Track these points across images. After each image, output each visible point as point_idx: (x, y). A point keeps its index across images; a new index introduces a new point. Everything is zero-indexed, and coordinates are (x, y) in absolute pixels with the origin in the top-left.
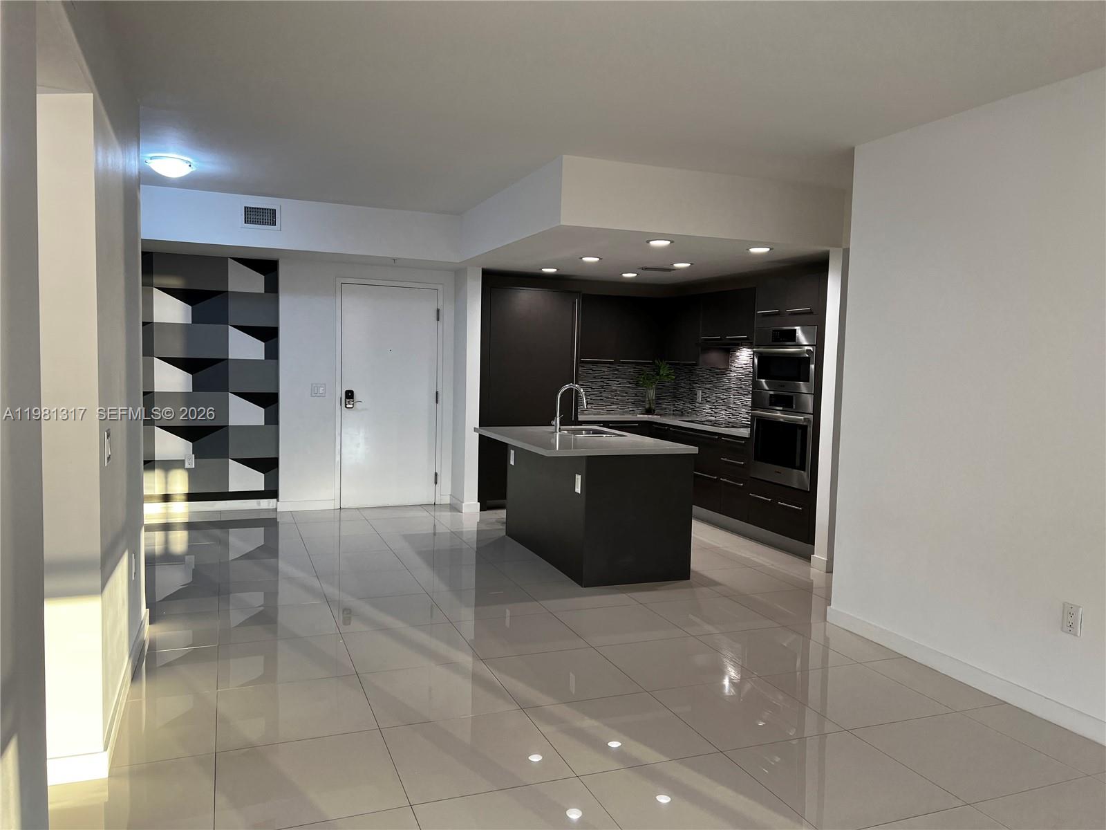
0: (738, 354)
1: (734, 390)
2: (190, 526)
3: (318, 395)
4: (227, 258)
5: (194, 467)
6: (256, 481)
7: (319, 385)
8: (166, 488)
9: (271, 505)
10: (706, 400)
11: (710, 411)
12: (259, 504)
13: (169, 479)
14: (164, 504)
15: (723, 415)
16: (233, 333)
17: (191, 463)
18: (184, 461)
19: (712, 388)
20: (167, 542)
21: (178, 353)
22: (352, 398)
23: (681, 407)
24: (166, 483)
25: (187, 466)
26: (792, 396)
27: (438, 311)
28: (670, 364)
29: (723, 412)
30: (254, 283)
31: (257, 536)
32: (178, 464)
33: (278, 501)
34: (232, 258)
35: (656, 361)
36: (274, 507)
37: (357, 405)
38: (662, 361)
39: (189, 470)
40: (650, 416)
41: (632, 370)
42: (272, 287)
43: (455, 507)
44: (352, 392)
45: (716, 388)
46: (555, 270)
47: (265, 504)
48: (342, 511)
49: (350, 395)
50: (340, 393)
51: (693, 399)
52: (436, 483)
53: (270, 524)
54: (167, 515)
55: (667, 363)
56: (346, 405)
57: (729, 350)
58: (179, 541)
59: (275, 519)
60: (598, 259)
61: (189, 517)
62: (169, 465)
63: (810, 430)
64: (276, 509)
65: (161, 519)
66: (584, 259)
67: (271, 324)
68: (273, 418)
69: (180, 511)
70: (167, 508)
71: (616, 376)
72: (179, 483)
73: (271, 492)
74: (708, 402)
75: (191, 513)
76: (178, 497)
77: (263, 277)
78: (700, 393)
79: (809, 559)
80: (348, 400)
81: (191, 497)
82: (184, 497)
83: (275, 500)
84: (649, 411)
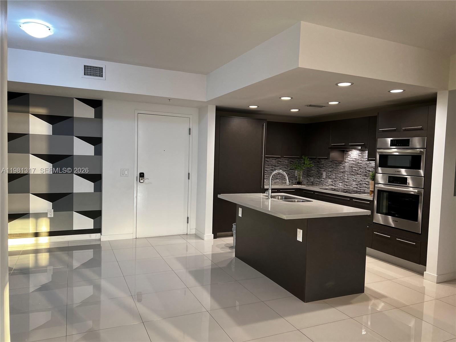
0: (349, 153)
1: (347, 172)
2: (50, 250)
3: (124, 175)
4: (73, 98)
5: (53, 216)
6: (89, 223)
7: (125, 170)
8: (36, 229)
9: (97, 237)
10: (328, 177)
11: (331, 183)
12: (90, 237)
13: (38, 224)
14: (35, 238)
15: (340, 185)
16: (76, 141)
17: (51, 214)
18: (47, 213)
19: (332, 171)
20: (36, 260)
21: (44, 152)
22: (144, 177)
23: (312, 181)
24: (37, 226)
25: (49, 216)
26: (407, 178)
27: (190, 129)
28: (310, 158)
29: (340, 184)
30: (89, 112)
31: (89, 254)
32: (44, 215)
33: (101, 235)
34: (76, 98)
35: (303, 157)
36: (99, 238)
37: (146, 181)
38: (305, 157)
39: (50, 218)
40: (300, 186)
41: (286, 161)
42: (99, 115)
43: (198, 236)
44: (143, 173)
45: (335, 171)
46: (257, 107)
47: (94, 236)
48: (137, 239)
49: (142, 175)
50: (137, 174)
51: (320, 176)
52: (188, 223)
53: (97, 247)
54: (37, 244)
55: (308, 158)
56: (140, 180)
57: (344, 150)
58: (44, 258)
59: (100, 245)
60: (290, 98)
61: (50, 245)
62: (38, 216)
63: (421, 199)
64: (100, 239)
65: (34, 246)
66: (282, 98)
67: (98, 136)
68: (98, 188)
69: (45, 241)
70: (37, 240)
71: (279, 164)
72: (44, 226)
73: (97, 230)
74: (330, 178)
75: (51, 243)
76: (43, 234)
77: (94, 109)
78: (324, 174)
79: (422, 274)
80: (141, 178)
81: (51, 234)
82: (47, 234)
83: (100, 234)
84: (299, 183)
